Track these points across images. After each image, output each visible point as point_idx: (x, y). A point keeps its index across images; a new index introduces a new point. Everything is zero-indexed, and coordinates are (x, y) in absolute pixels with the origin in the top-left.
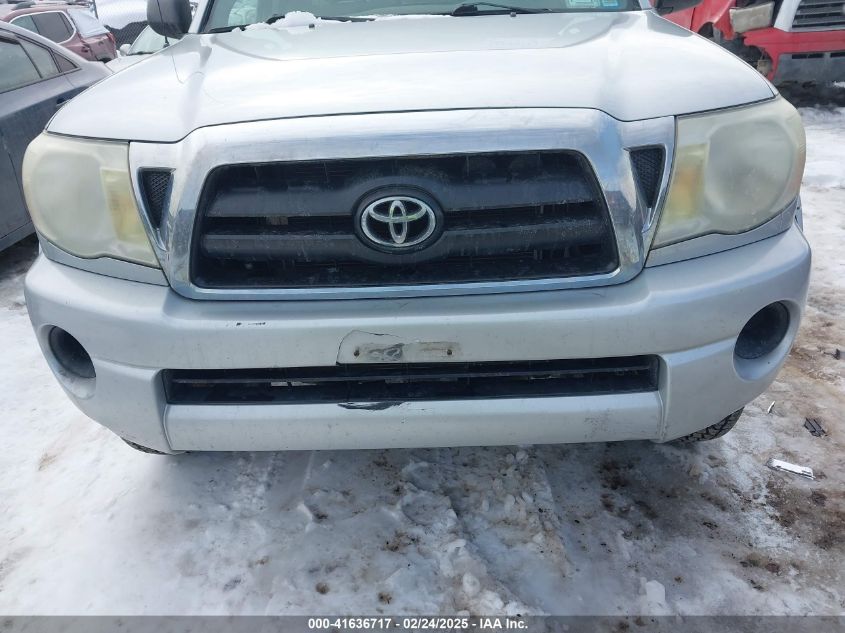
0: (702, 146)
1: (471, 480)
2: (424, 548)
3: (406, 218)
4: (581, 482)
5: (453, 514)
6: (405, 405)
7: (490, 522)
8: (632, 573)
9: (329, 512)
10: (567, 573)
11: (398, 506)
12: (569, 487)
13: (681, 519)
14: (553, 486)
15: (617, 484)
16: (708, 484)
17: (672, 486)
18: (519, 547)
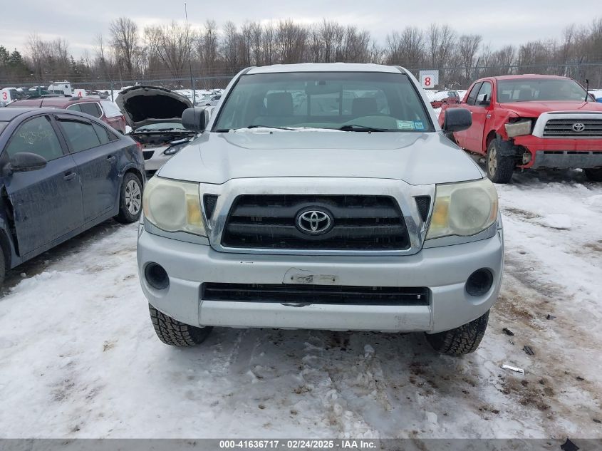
0: (448, 197)
1: (340, 366)
2: (314, 394)
3: (317, 220)
4: (399, 370)
5: (330, 379)
6: (312, 305)
7: (349, 385)
8: (422, 411)
9: (264, 376)
10: (388, 408)
11: (301, 374)
12: (392, 372)
13: (450, 390)
14: (384, 371)
15: (418, 372)
16: (467, 374)
17: (447, 375)
18: (364, 397)
